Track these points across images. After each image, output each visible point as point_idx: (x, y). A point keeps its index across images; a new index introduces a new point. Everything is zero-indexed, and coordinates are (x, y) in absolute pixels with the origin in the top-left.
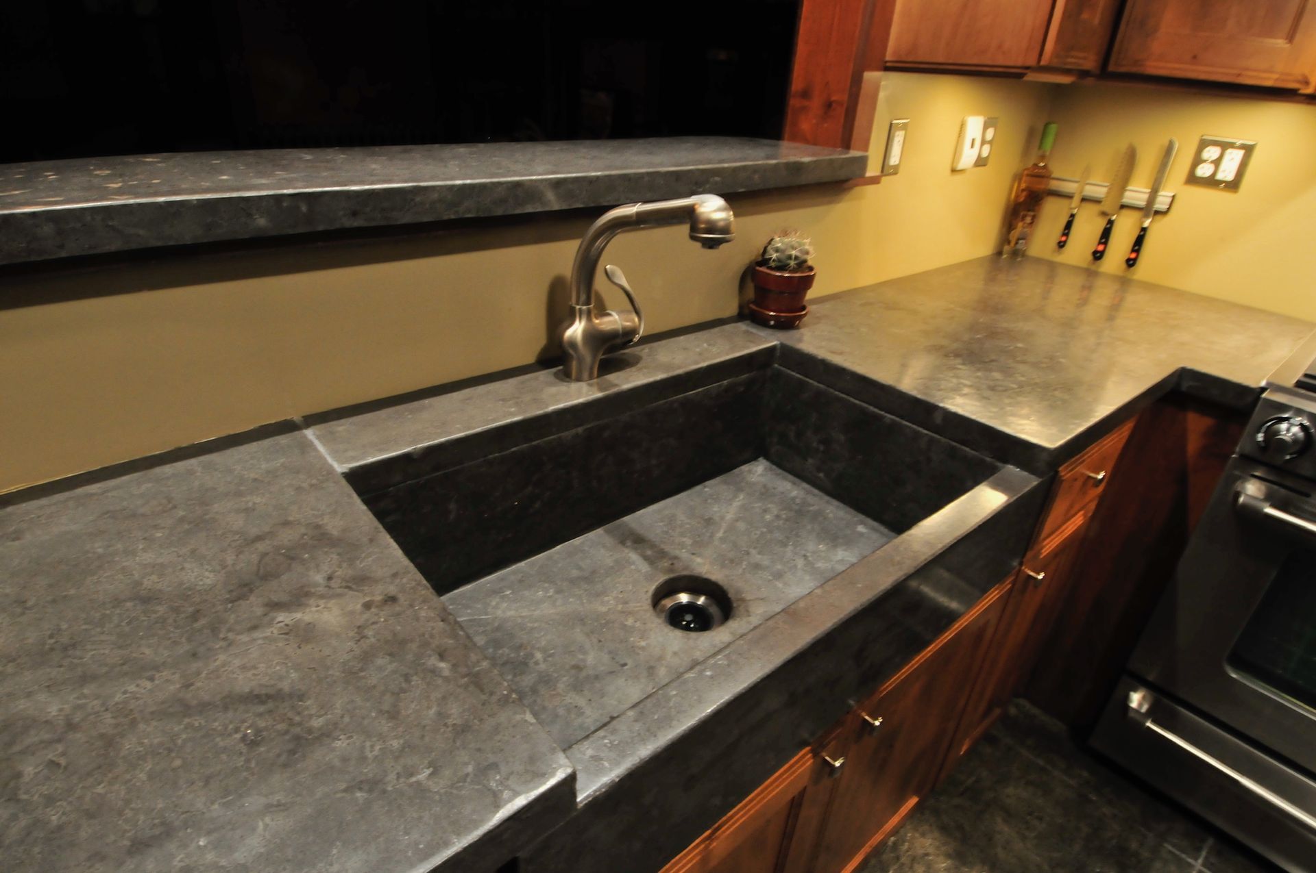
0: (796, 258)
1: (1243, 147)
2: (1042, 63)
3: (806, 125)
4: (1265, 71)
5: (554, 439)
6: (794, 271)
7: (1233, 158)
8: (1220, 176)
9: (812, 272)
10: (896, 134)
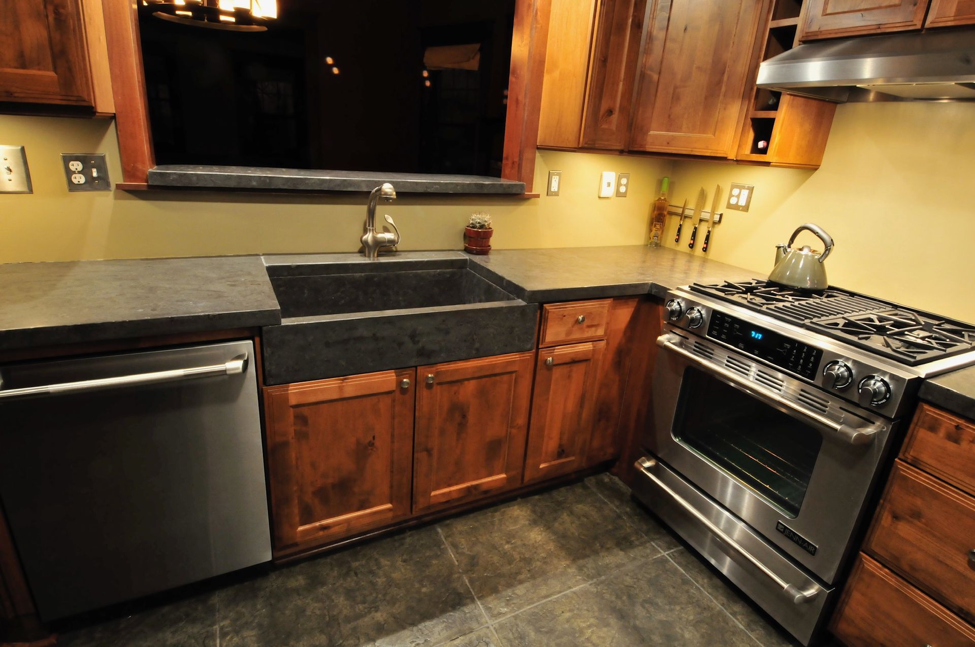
0: (479, 223)
1: (749, 188)
2: (580, 146)
3: (507, 171)
5: (350, 275)
7: (745, 193)
8: (740, 204)
9: (490, 230)
10: (553, 177)
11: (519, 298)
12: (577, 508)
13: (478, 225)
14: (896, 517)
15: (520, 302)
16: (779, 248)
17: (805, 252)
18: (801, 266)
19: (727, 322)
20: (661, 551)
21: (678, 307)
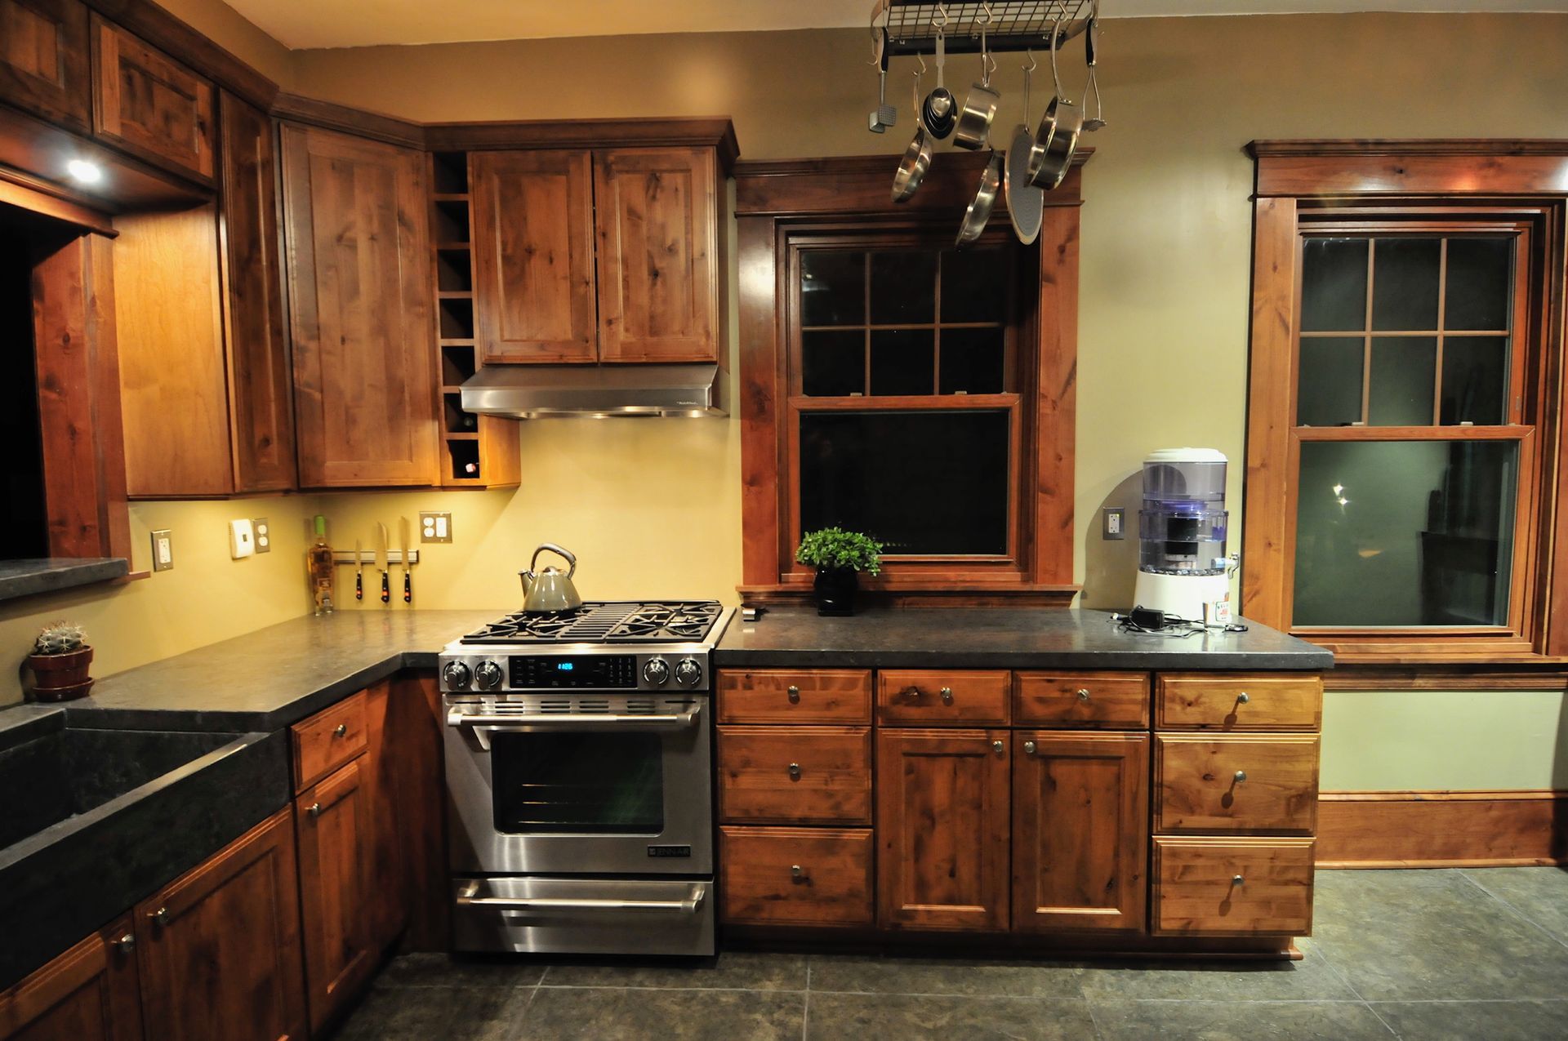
0: (67, 641)
1: (444, 516)
3: (68, 544)
4: (404, 478)
6: (68, 651)
7: (442, 523)
8: (439, 535)
9: (89, 650)
10: (160, 541)
11: (247, 732)
12: (396, 1021)
13: (65, 646)
14: (734, 775)
15: (255, 736)
16: (522, 575)
17: (552, 573)
18: (553, 589)
19: (531, 664)
20: (532, 987)
21: (461, 668)
